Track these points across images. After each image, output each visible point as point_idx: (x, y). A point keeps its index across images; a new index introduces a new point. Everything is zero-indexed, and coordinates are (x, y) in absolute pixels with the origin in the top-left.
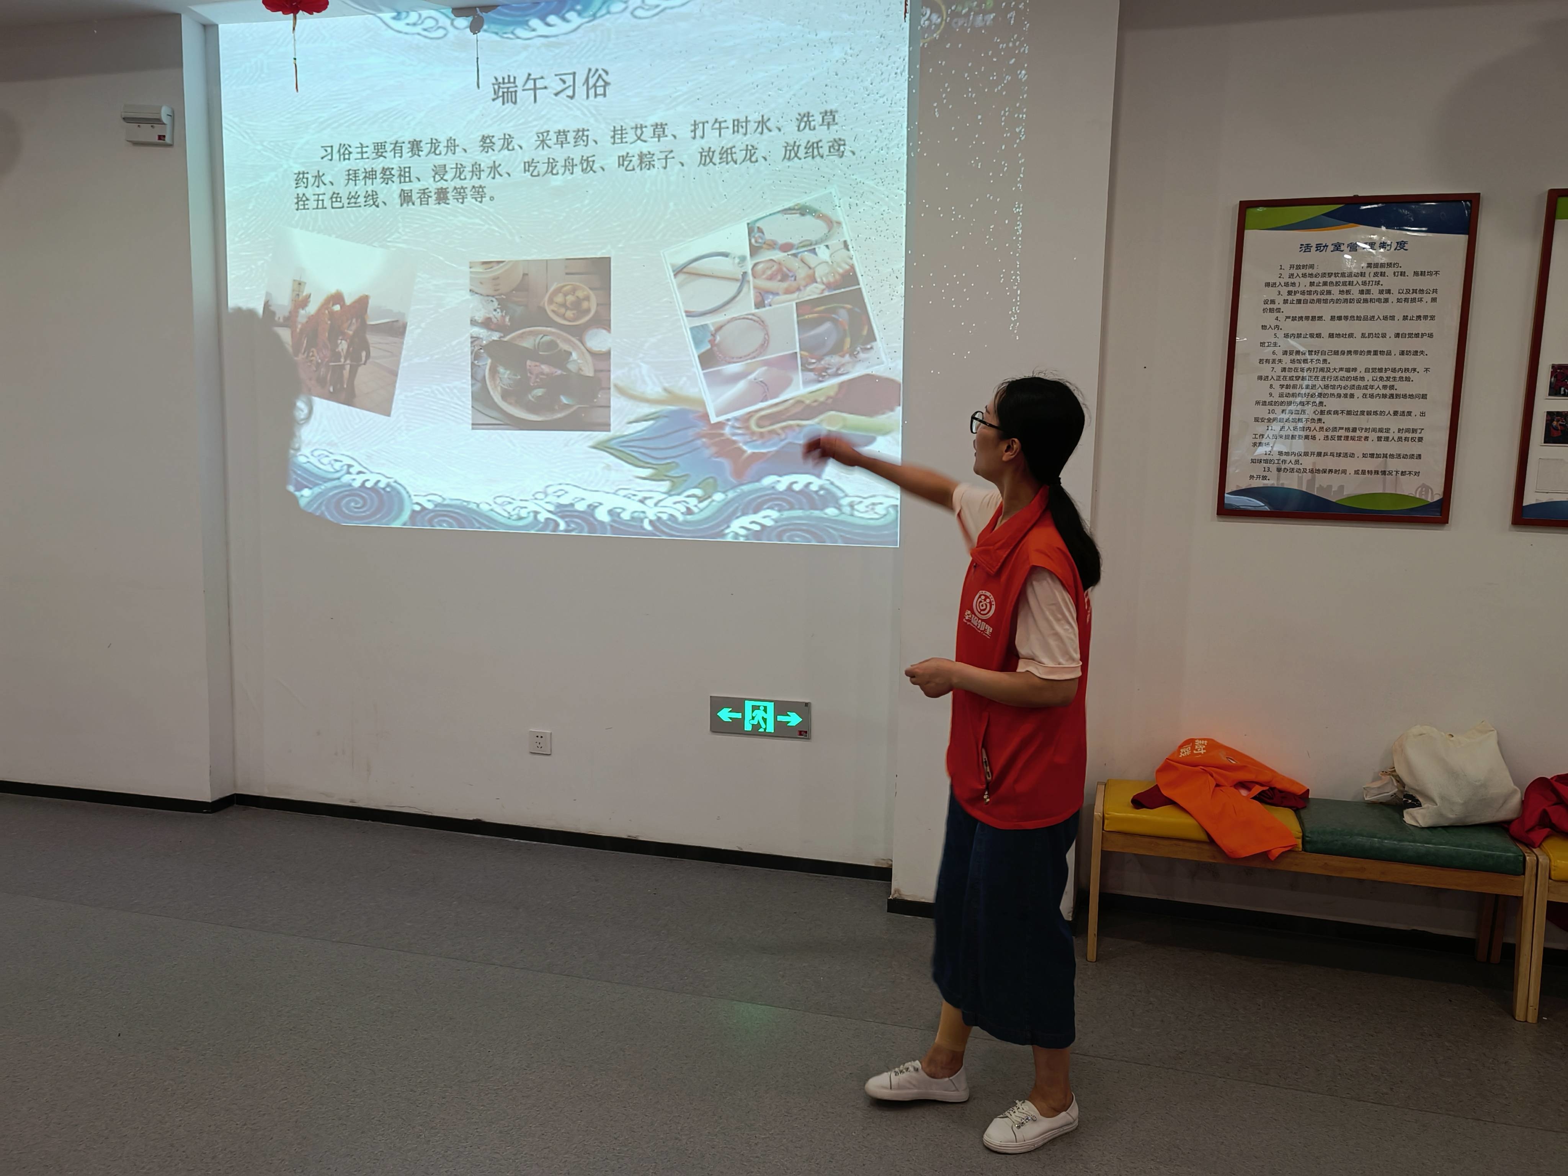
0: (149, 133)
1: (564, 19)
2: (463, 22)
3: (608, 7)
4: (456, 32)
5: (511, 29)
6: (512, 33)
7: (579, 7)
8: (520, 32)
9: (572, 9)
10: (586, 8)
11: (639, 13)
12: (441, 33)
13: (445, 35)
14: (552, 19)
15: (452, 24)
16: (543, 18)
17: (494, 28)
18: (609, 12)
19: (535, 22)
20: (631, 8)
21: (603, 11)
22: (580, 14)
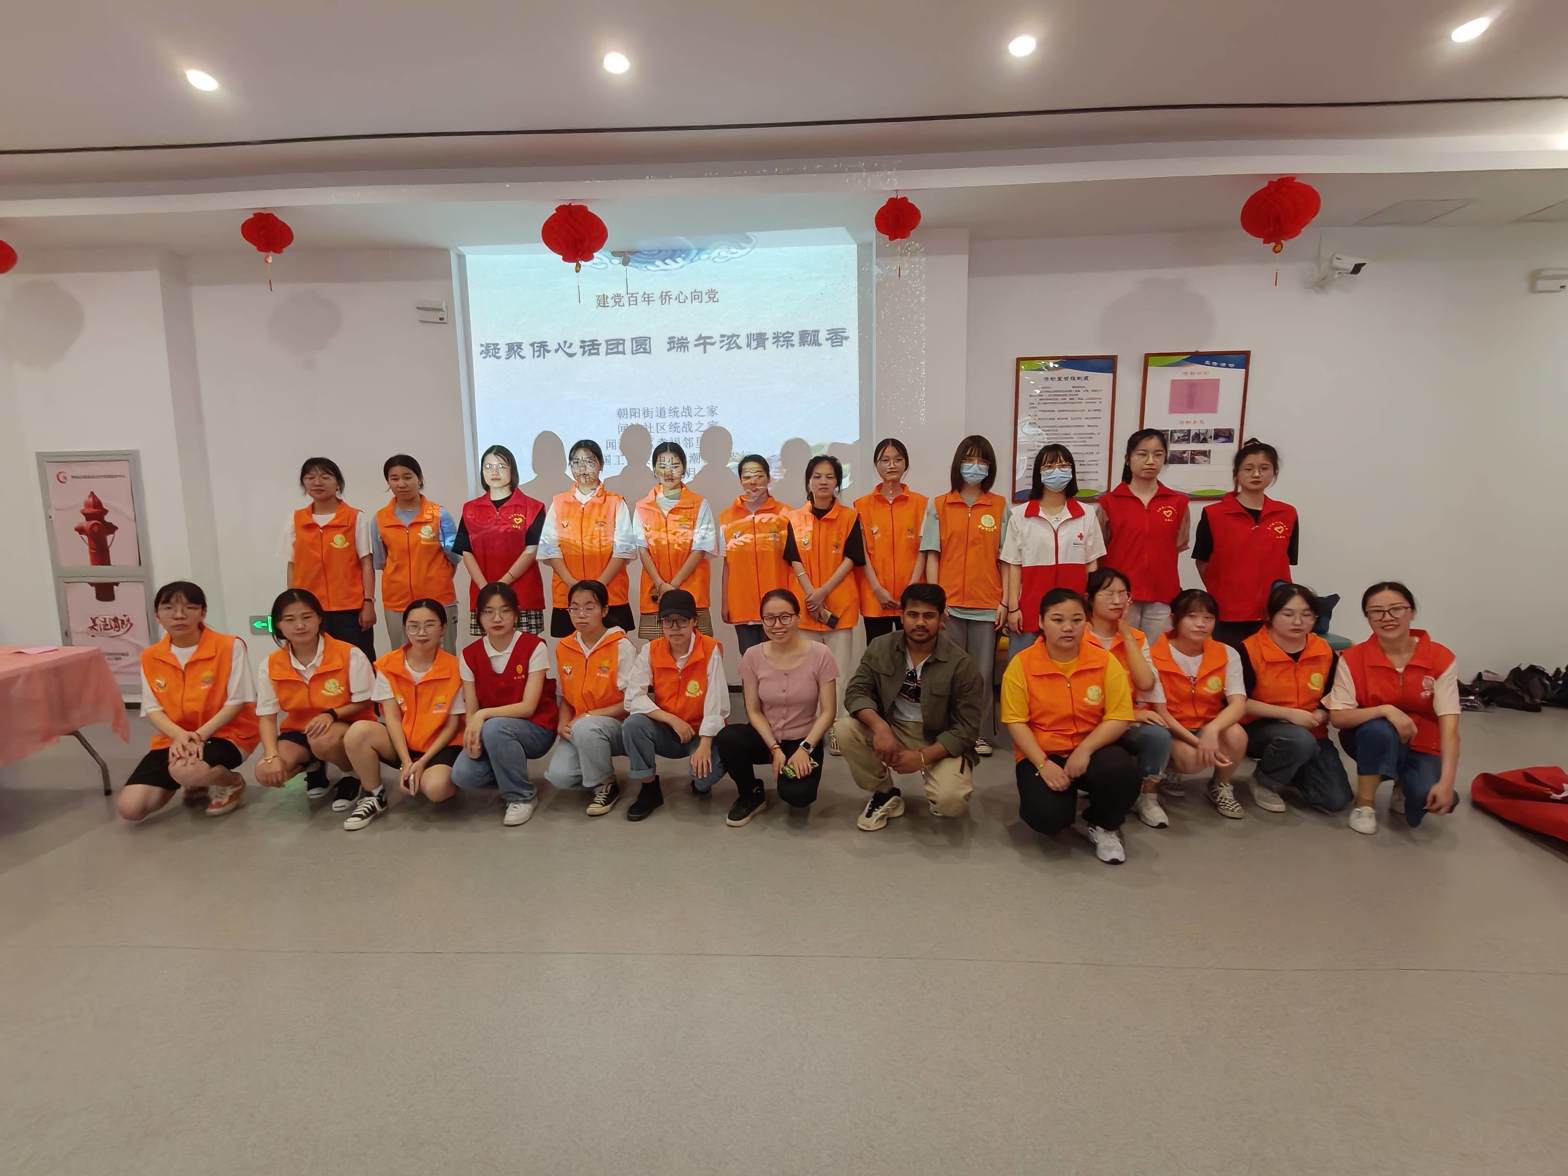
0: (435, 316)
1: (675, 262)
2: (616, 261)
3: (700, 256)
4: (613, 266)
5: (645, 265)
6: (646, 267)
7: (683, 256)
8: (649, 267)
9: (680, 256)
10: (687, 256)
11: (716, 260)
12: (603, 266)
13: (606, 268)
14: (668, 261)
15: (610, 262)
16: (663, 261)
17: (635, 264)
18: (700, 259)
19: (658, 263)
20: (712, 257)
21: (697, 258)
22: (684, 259)
